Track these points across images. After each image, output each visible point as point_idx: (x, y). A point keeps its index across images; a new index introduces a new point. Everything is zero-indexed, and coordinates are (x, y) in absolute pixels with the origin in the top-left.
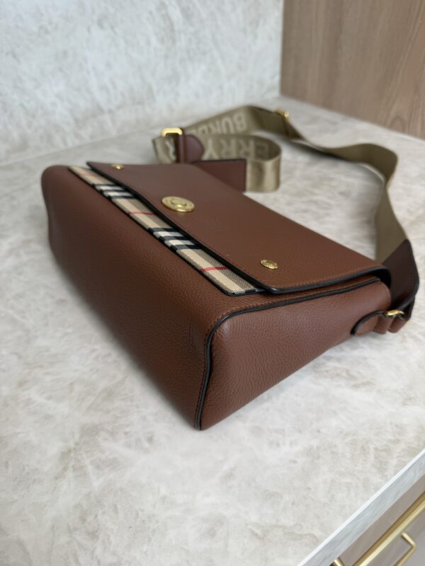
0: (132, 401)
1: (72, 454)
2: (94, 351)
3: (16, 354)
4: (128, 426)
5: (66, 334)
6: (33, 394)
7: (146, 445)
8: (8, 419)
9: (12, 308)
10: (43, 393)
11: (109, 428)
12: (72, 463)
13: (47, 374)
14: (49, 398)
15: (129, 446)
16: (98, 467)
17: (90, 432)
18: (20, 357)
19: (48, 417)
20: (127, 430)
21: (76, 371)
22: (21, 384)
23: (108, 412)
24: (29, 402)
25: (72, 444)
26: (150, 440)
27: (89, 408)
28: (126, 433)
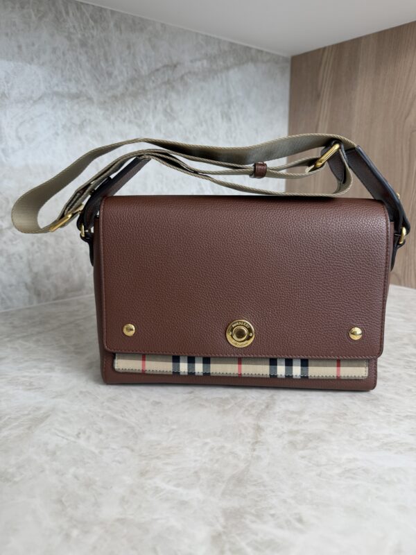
0: (265, 486)
1: (224, 538)
2: (206, 444)
3: (128, 447)
4: (271, 508)
5: (173, 430)
6: (158, 481)
7: (298, 525)
8: (140, 507)
9: (109, 408)
10: (169, 481)
11: (253, 511)
12: (227, 546)
13: (167, 464)
14: (178, 485)
15: (281, 527)
16: (256, 549)
17: (234, 516)
18: (133, 450)
19: (183, 504)
20: (272, 512)
21: (196, 461)
22: (143, 474)
23: (244, 496)
24: (157, 490)
25: (220, 528)
26: (300, 520)
27: (224, 494)
28: (273, 515)
